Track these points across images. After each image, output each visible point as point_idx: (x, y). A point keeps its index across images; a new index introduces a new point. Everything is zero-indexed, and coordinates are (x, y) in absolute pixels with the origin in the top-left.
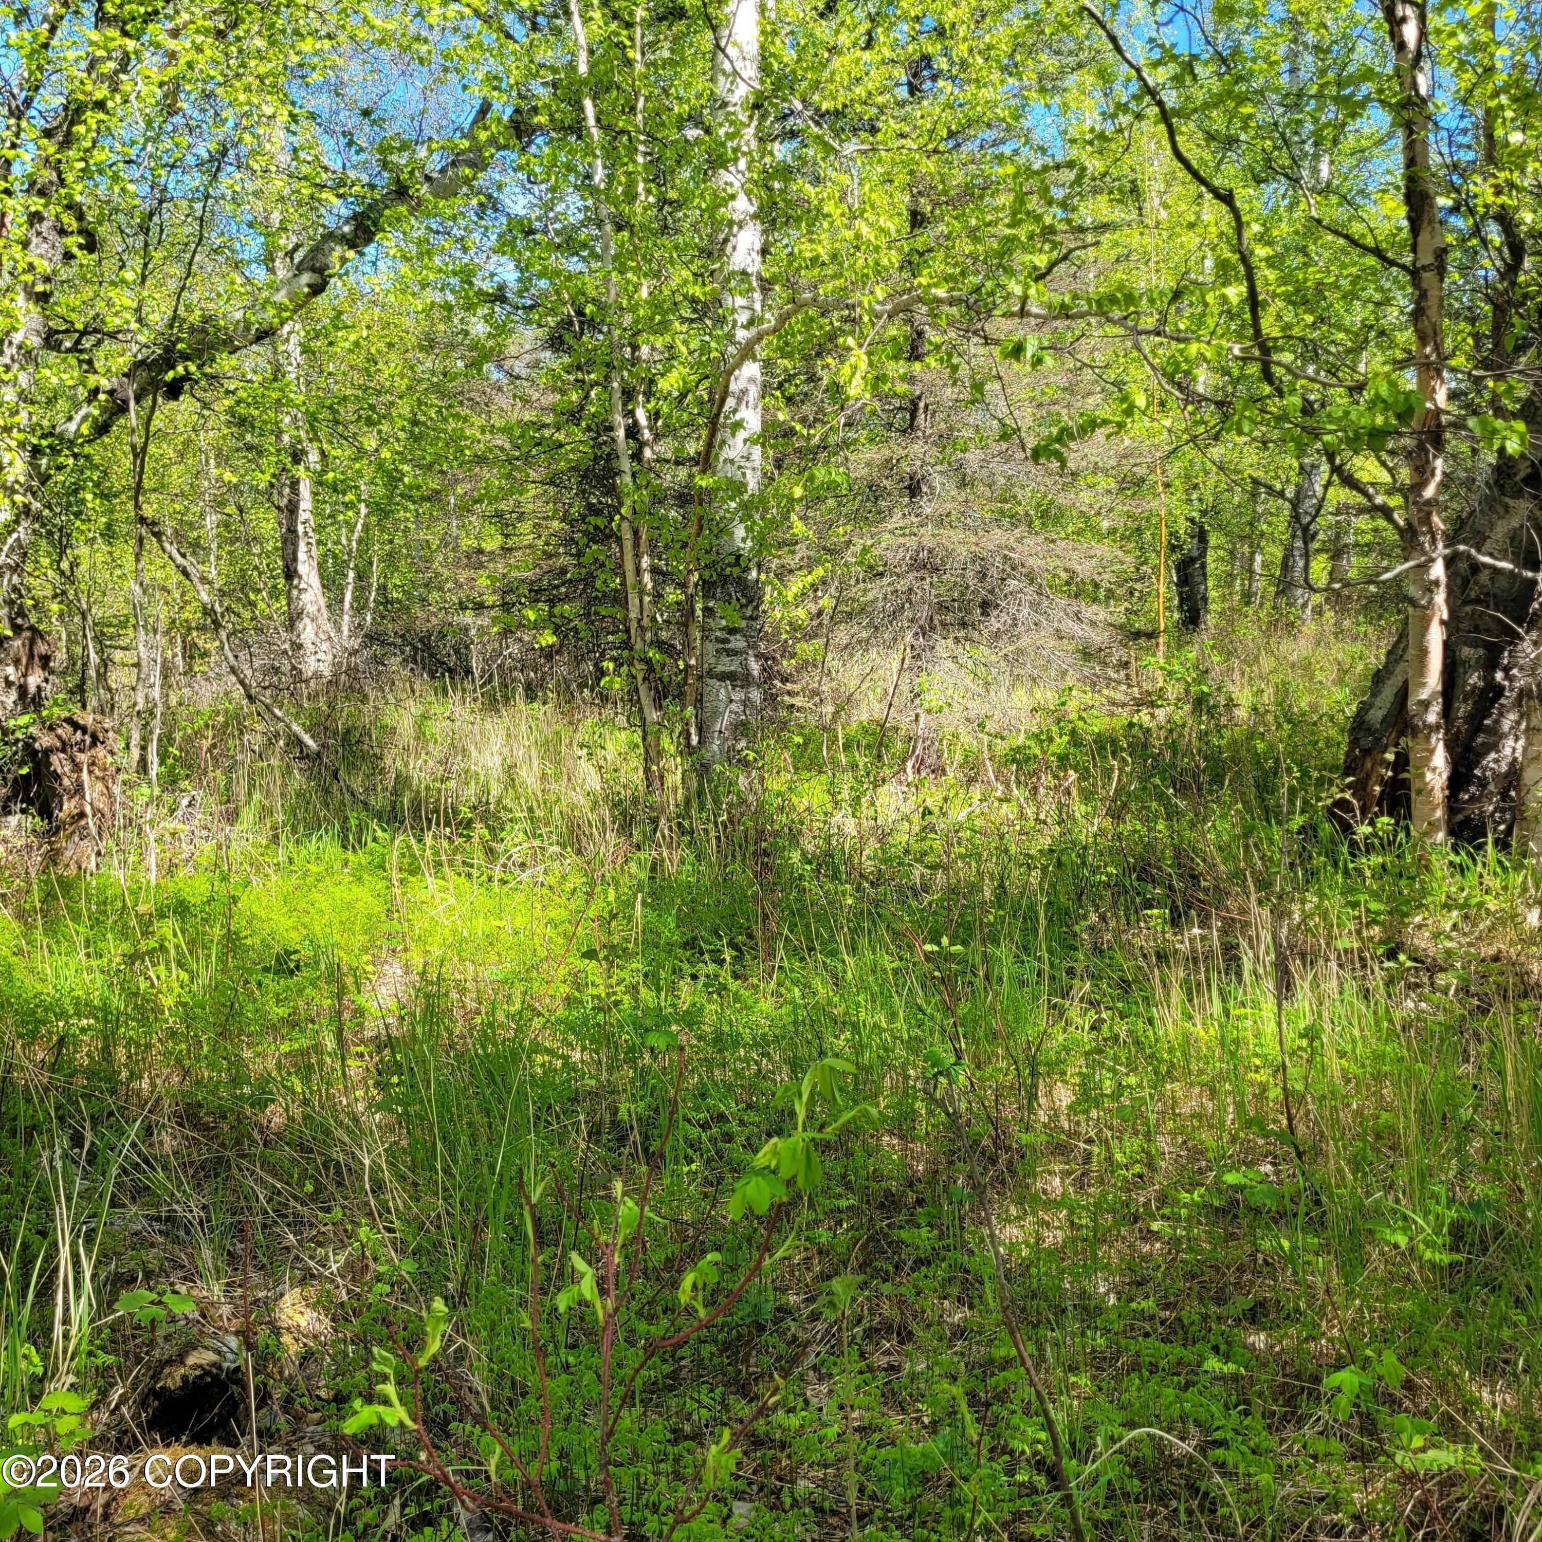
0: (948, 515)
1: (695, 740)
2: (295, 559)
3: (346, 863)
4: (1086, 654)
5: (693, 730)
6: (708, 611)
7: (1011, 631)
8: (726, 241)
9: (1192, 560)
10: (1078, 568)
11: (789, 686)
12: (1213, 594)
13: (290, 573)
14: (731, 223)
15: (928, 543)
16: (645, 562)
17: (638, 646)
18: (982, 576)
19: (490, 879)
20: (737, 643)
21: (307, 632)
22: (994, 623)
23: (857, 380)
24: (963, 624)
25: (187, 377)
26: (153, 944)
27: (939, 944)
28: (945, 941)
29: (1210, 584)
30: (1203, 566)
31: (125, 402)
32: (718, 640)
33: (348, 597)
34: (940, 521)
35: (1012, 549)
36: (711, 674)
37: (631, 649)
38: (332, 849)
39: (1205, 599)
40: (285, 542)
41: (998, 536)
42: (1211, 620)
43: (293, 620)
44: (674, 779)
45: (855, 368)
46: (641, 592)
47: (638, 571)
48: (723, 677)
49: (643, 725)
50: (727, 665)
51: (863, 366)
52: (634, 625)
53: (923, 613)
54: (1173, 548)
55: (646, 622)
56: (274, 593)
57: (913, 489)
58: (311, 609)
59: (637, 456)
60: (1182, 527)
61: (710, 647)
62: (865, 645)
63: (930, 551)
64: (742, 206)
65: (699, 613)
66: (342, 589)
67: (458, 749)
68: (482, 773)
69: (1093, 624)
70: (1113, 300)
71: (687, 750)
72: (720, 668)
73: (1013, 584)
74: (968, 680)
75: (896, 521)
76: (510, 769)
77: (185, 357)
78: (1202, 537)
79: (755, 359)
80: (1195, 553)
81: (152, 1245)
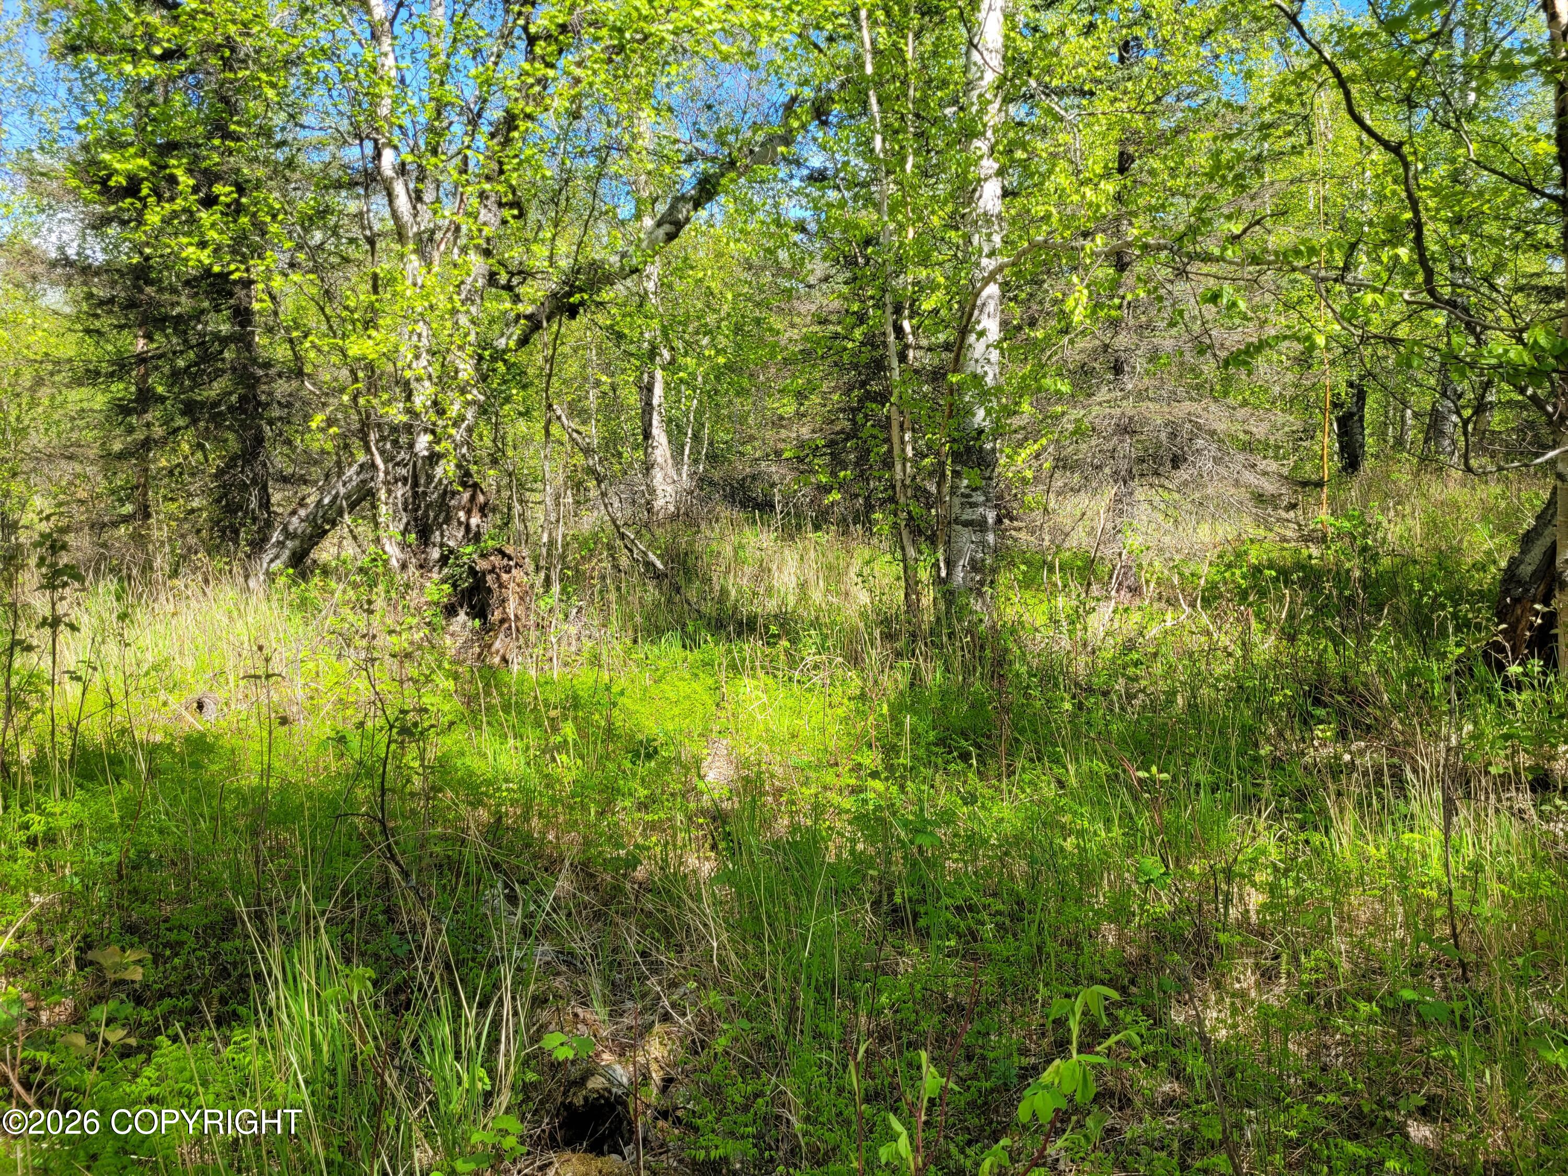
0: (1147, 390)
1: (943, 574)
2: (650, 425)
3: (685, 660)
4: (1260, 498)
5: (942, 565)
6: (956, 474)
7: (1197, 482)
8: (974, 190)
9: (1352, 415)
10: (1254, 430)
11: (1016, 524)
12: (1370, 441)
13: (647, 435)
14: (979, 180)
15: (1130, 412)
16: (908, 436)
17: (902, 500)
18: (1173, 436)
19: (790, 679)
20: (979, 498)
21: (658, 476)
22: (1183, 474)
23: (1080, 309)
24: (1157, 474)
25: (582, 303)
26: (559, 739)
27: (1148, 770)
28: (1154, 769)
29: (1367, 432)
30: (1361, 419)
31: (541, 322)
32: (963, 495)
33: (687, 452)
34: (1141, 395)
35: (1200, 417)
36: (957, 521)
37: (897, 503)
38: (676, 650)
39: (1362, 446)
40: (644, 412)
41: (1187, 406)
42: (1368, 464)
43: (648, 467)
44: (927, 600)
45: (1077, 302)
46: (905, 460)
47: (902, 442)
48: (966, 524)
49: (904, 560)
50: (968, 515)
51: (1084, 299)
52: (899, 484)
53: (1124, 466)
54: (1335, 405)
55: (908, 482)
56: (635, 447)
57: (1118, 369)
58: (660, 460)
59: (903, 358)
60: (1343, 389)
61: (957, 501)
62: (1076, 491)
63: (1131, 418)
64: (989, 165)
65: (949, 473)
66: (683, 446)
67: (764, 570)
68: (783, 590)
69: (1265, 473)
70: (1297, 253)
71: (939, 581)
72: (965, 517)
73: (1200, 443)
74: (1161, 517)
75: (1103, 394)
76: (803, 586)
77: (581, 290)
78: (1361, 397)
79: (995, 282)
80: (1355, 409)
81: (558, 974)
